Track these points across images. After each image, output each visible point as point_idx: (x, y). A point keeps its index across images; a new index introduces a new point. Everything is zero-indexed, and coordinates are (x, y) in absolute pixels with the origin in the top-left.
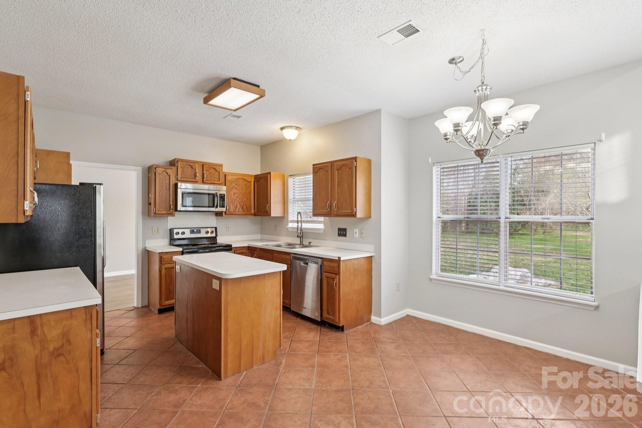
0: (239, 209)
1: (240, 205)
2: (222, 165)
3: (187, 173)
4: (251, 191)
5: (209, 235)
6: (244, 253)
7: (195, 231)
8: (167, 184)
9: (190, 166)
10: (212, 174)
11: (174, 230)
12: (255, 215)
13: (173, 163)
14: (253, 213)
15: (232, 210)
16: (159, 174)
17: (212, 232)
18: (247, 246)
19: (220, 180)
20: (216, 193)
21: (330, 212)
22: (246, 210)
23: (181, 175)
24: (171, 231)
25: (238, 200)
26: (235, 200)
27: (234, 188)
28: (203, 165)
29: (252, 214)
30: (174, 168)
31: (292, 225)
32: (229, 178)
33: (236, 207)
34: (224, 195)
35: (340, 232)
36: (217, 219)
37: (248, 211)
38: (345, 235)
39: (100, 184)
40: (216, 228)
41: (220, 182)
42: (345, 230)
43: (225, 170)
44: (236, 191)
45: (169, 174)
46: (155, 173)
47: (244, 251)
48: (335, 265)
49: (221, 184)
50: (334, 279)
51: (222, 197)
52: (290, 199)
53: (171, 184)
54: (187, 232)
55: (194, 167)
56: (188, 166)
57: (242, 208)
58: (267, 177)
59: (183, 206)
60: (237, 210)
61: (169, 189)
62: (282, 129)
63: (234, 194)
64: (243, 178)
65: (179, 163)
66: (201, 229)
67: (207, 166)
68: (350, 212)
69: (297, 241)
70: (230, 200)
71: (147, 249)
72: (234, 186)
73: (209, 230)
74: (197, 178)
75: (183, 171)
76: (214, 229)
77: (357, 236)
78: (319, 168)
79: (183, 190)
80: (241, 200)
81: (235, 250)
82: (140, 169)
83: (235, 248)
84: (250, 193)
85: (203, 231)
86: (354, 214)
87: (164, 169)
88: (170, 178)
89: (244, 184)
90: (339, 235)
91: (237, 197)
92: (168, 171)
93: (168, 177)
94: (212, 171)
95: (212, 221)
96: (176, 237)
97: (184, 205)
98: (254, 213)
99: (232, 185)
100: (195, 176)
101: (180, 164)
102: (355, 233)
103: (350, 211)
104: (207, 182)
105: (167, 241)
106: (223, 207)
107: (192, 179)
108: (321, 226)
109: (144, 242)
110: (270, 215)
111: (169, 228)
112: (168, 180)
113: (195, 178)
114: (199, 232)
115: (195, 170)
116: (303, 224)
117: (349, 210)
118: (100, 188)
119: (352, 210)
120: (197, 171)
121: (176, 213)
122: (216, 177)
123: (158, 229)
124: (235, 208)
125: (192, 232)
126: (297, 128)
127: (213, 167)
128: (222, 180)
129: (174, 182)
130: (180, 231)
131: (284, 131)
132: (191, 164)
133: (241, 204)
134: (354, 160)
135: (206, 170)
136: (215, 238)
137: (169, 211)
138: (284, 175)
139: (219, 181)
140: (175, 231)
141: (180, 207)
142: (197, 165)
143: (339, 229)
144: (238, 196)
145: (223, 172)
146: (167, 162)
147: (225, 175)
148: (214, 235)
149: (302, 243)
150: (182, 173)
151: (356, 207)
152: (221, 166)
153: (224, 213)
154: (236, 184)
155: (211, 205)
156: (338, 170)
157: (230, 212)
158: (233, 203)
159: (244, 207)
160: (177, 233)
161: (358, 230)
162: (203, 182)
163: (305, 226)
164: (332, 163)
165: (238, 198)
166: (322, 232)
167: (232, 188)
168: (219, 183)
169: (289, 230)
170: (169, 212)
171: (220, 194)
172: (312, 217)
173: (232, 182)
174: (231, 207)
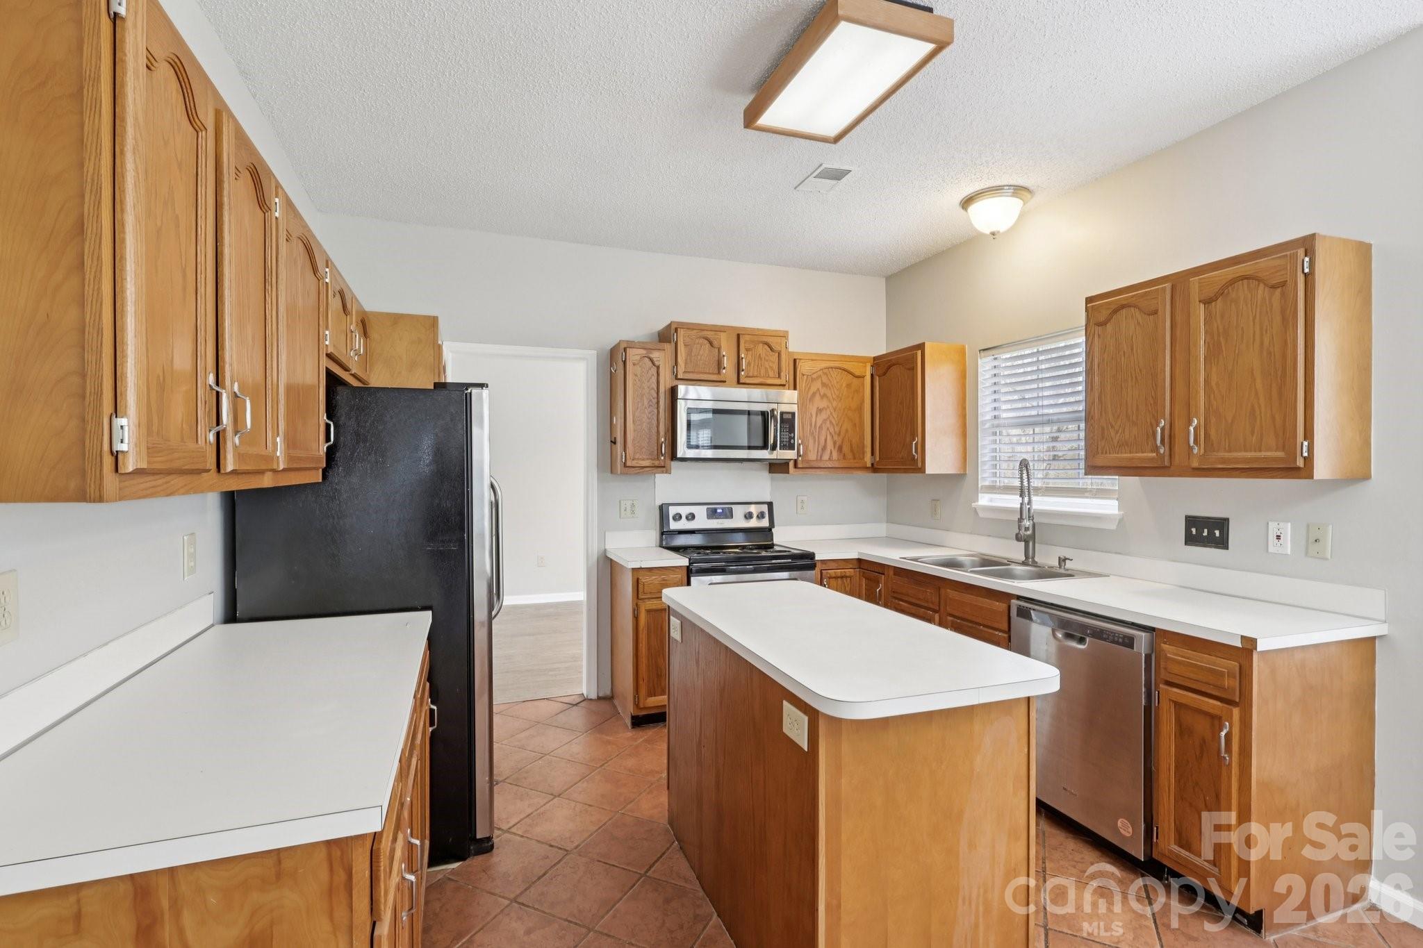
0: (831, 453)
1: (835, 443)
2: (787, 332)
3: (699, 357)
4: (863, 401)
5: (753, 523)
6: (846, 577)
7: (719, 511)
8: (653, 389)
9: (707, 339)
10: (761, 359)
11: (671, 508)
12: (874, 469)
13: (666, 336)
14: (869, 465)
15: (812, 456)
16: (634, 364)
17: (761, 516)
18: (857, 557)
19: (783, 374)
20: (772, 411)
21: (1167, 459)
22: (850, 456)
23: (686, 363)
24: (663, 510)
25: (828, 429)
26: (820, 427)
27: (818, 397)
28: (738, 336)
29: (865, 468)
30: (669, 347)
31: (991, 500)
32: (804, 368)
33: (824, 448)
34: (793, 414)
35: (1194, 530)
36: (772, 479)
37: (854, 458)
38: (1220, 543)
39: (482, 386)
40: (770, 505)
41: (783, 381)
42: (1225, 524)
43: (795, 345)
44: (823, 404)
45: (657, 363)
46: (625, 362)
47: (849, 572)
48: (1230, 663)
49: (784, 385)
50: (1218, 718)
51: (788, 422)
52: (982, 422)
53: (662, 390)
54: (701, 512)
55: (715, 343)
56: (701, 341)
57: (840, 449)
58: (914, 358)
59: (690, 447)
60: (826, 457)
61: (658, 403)
62: (967, 202)
63: (819, 411)
64: (842, 367)
65: (681, 332)
66: (733, 507)
67: (747, 338)
69: (1016, 551)
70: (808, 428)
71: (609, 555)
72: (818, 389)
73: (753, 509)
74: (724, 371)
75: (689, 354)
76: (765, 508)
77: (1287, 548)
78: (1114, 307)
79: (691, 404)
80: (837, 429)
81: (824, 567)
82: (592, 355)
83: (823, 562)
84: (860, 408)
85: (739, 511)
86: (1300, 463)
87: (643, 352)
88: (658, 374)
89: (844, 385)
90: (1193, 540)
91: (825, 421)
92: (655, 355)
93: (654, 370)
94: (762, 350)
95: (759, 486)
96: (674, 525)
97: (693, 443)
98: (872, 464)
99: (813, 389)
100: (719, 365)
101: (682, 337)
102: (1272, 538)
103: (1280, 454)
104: (748, 381)
105: (653, 535)
106: (791, 447)
107: (713, 374)
108: (1109, 507)
109: (603, 538)
110: (922, 470)
111: (659, 503)
112: (654, 379)
113: (719, 373)
114: (728, 514)
115: (719, 349)
116: (1034, 498)
117: (1269, 449)
118: (480, 397)
119: (1295, 451)
120: (724, 353)
121: (674, 464)
122: (771, 367)
123: (633, 505)
124: (820, 449)
125: (713, 514)
126: (1019, 191)
127: (765, 339)
128: (787, 375)
129: (669, 386)
130: (684, 511)
131: (974, 208)
132: (708, 335)
133: (836, 438)
134: (1301, 252)
135: (747, 350)
136: (767, 532)
137: (658, 459)
138: (962, 352)
139: (779, 377)
140: (673, 511)
141: (682, 451)
142: (723, 336)
143: (1194, 522)
144: (829, 418)
145: (789, 352)
146: (654, 331)
147: (795, 360)
148: (765, 523)
149: (1033, 558)
150: (686, 360)
151: (1309, 434)
152: (784, 335)
153: (791, 464)
154: (824, 385)
155: (760, 443)
156: (1207, 302)
157: (808, 461)
158: (814, 437)
159: (846, 449)
160: (678, 517)
161: (1289, 524)
162: (738, 382)
163: (1040, 503)
164: (1178, 282)
165: (828, 422)
166: (1113, 527)
167: (814, 394)
168: (778, 382)
169: (981, 515)
170: (657, 463)
171: (782, 414)
172: (1086, 476)
173: (813, 380)
174: (811, 447)
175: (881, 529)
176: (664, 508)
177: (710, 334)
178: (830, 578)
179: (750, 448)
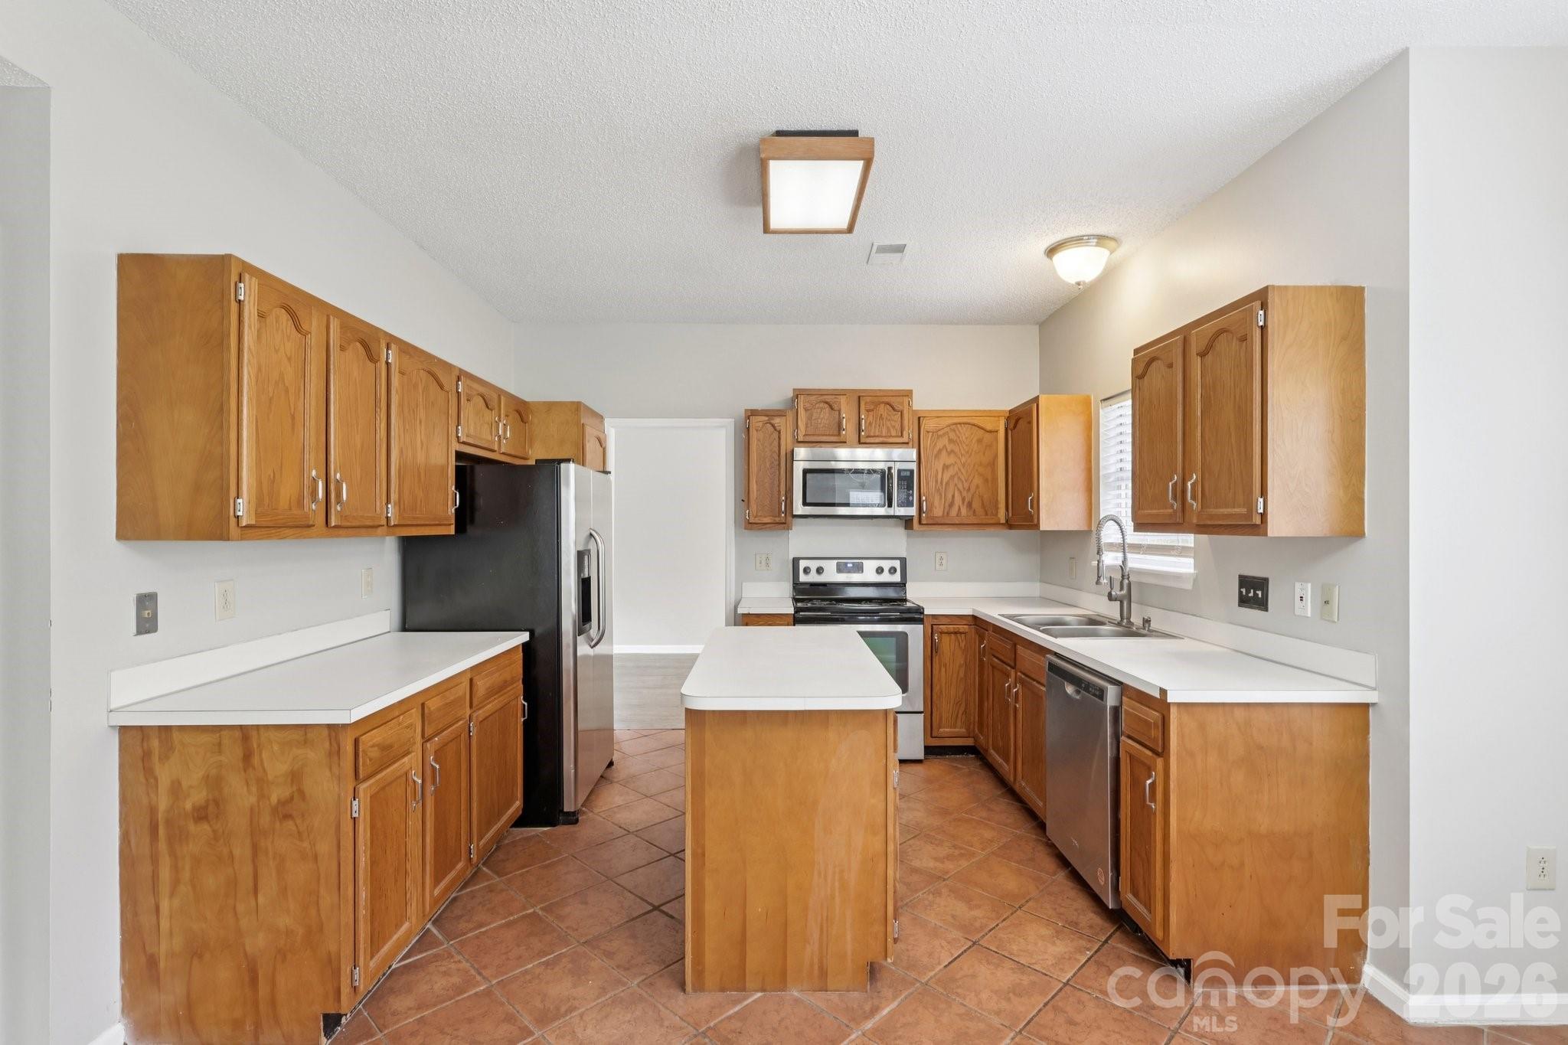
0: (959, 509)
1: (963, 500)
2: (911, 392)
3: (819, 420)
4: (996, 456)
5: (886, 577)
6: (961, 633)
7: (849, 565)
8: (775, 452)
9: (827, 403)
10: (883, 419)
11: (801, 561)
12: (1009, 525)
14: (1003, 521)
15: (938, 512)
16: (757, 430)
17: (893, 570)
18: (971, 614)
19: (905, 434)
20: (890, 469)
21: (1179, 514)
22: (980, 511)
23: (807, 427)
25: (956, 485)
26: (947, 484)
27: (944, 453)
28: (859, 398)
29: (998, 524)
30: (791, 416)
31: (1109, 559)
32: (927, 425)
33: (951, 505)
34: (912, 472)
35: (1244, 590)
36: (908, 536)
37: (986, 514)
38: (1262, 604)
39: (570, 461)
40: (903, 561)
41: (905, 439)
42: (1262, 584)
43: (919, 403)
44: (950, 460)
45: (778, 428)
46: (749, 430)
47: (963, 628)
48: (1153, 716)
49: (908, 443)
50: (1149, 770)
51: (906, 479)
52: (1104, 476)
53: (783, 453)
54: (830, 567)
55: (835, 407)
56: (822, 405)
57: (970, 505)
58: (1030, 413)
59: (805, 503)
60: (954, 512)
61: (779, 464)
62: (1051, 251)
63: (946, 467)
64: (967, 423)
65: (804, 399)
66: (864, 561)
67: (868, 399)
68: (1240, 516)
70: (932, 484)
72: (945, 446)
73: (886, 565)
74: (844, 432)
75: (810, 418)
76: (897, 564)
77: (1308, 609)
78: (1147, 359)
79: (808, 465)
80: (966, 485)
81: (936, 622)
82: (729, 423)
83: (934, 616)
84: (993, 464)
85: (870, 566)
86: (1257, 520)
87: (767, 418)
88: (779, 438)
89: (975, 439)
90: (1244, 601)
91: (952, 477)
92: (777, 421)
93: (776, 435)
94: (883, 410)
95: (897, 542)
96: (803, 578)
97: (808, 501)
98: (1007, 521)
99: (939, 445)
100: (840, 427)
101: (803, 405)
102: (1297, 599)
103: (1244, 511)
104: (868, 441)
105: (786, 588)
106: (910, 504)
107: (834, 435)
108: (1185, 566)
109: (739, 586)
110: (1037, 526)
111: (791, 558)
112: (776, 443)
113: (839, 434)
114: (859, 568)
115: (839, 411)
117: (1239, 507)
118: (568, 471)
119: (1250, 506)
120: (844, 416)
121: (794, 521)
122: (894, 427)
123: (767, 559)
124: (947, 505)
125: (841, 568)
126: (1101, 239)
127: (886, 399)
128: (910, 433)
129: (789, 450)
130: (813, 565)
132: (828, 399)
133: (965, 494)
134: (1257, 304)
135: (868, 411)
136: (902, 585)
137: (779, 516)
138: (1087, 402)
139: (902, 436)
140: (803, 564)
141: (799, 508)
142: (843, 399)
143: (1245, 582)
144: (957, 473)
145: (913, 411)
147: (919, 418)
148: (897, 578)
149: (1129, 618)
150: (807, 424)
151: (1264, 493)
152: (908, 394)
153: (916, 521)
154: (951, 441)
155: (878, 501)
156: (1203, 355)
157: (933, 518)
158: (941, 495)
159: (976, 505)
160: (807, 571)
161: (1309, 585)
162: (860, 442)
164: (1184, 333)
165: (956, 479)
166: (1189, 586)
167: (940, 451)
168: (901, 440)
170: (777, 520)
171: (899, 471)
172: (1136, 533)
173: (939, 437)
174: (936, 502)
175: (1035, 589)
176: (796, 561)
177: (828, 398)
178: (942, 633)
179: (866, 505)
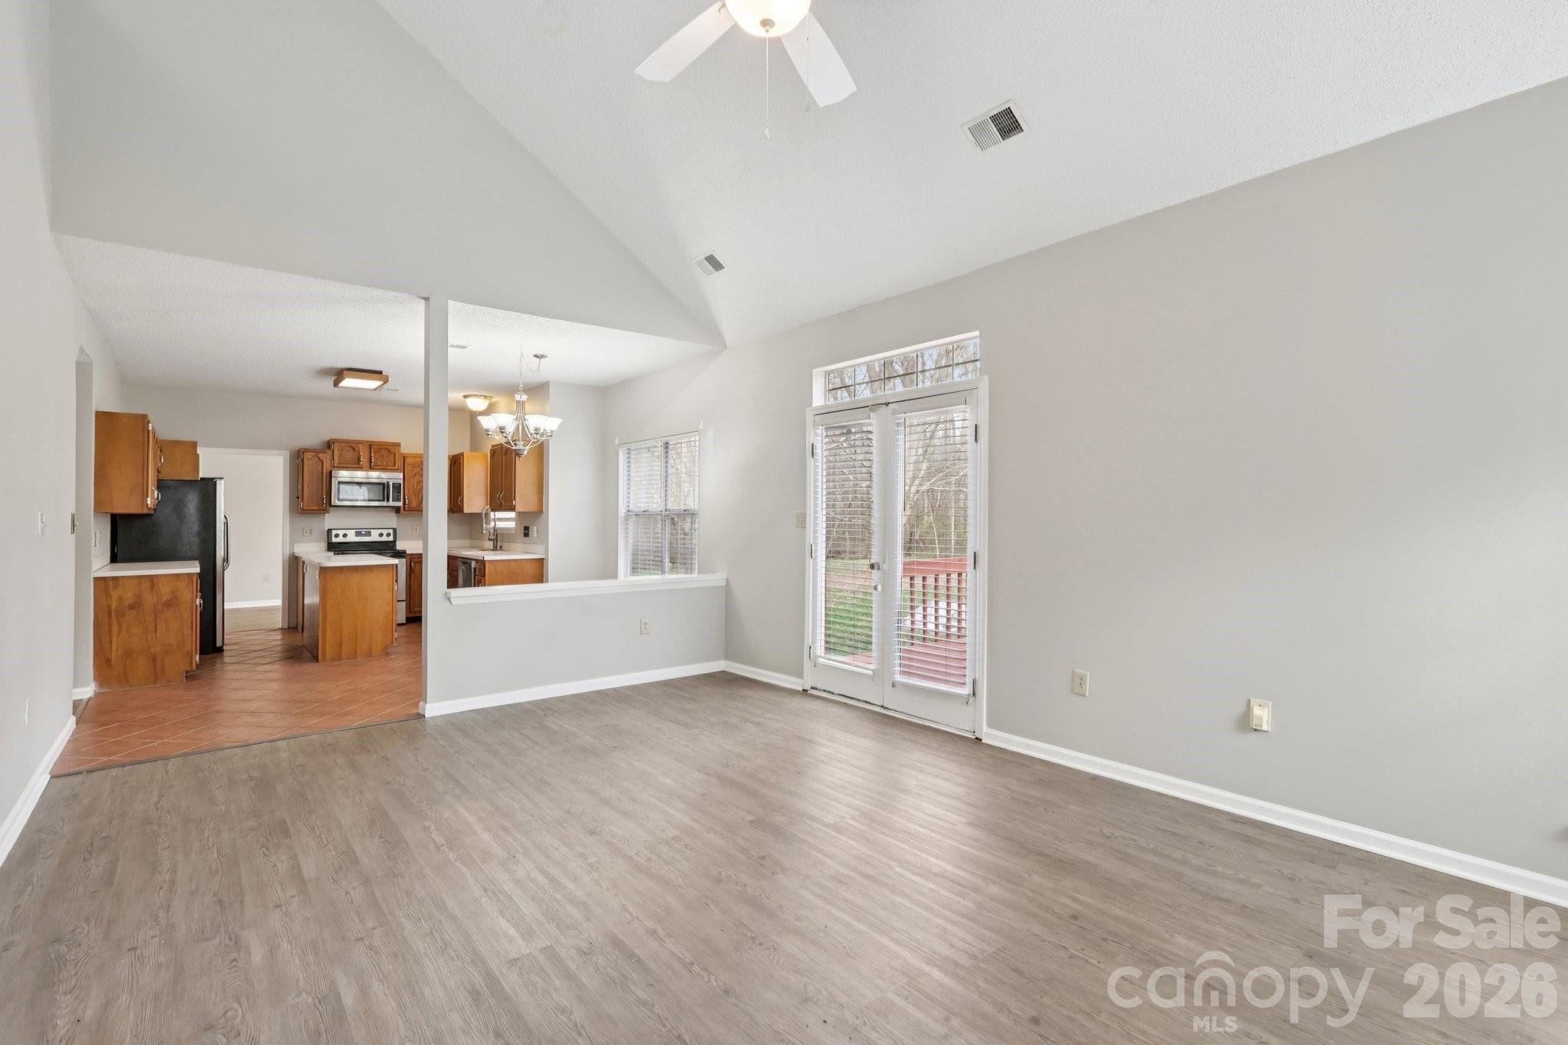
3: (347, 456)
5: (384, 538)
7: (363, 533)
8: (318, 472)
9: (351, 447)
10: (384, 457)
11: (333, 531)
12: (451, 511)
13: (329, 445)
14: (448, 509)
15: (414, 505)
16: (308, 459)
17: (389, 535)
19: (397, 465)
20: (388, 483)
24: (328, 534)
26: (420, 491)
27: (418, 476)
28: (370, 445)
30: (329, 452)
32: (408, 461)
33: (421, 500)
34: (400, 484)
35: (525, 531)
36: (395, 517)
38: (528, 536)
39: (221, 478)
40: (395, 530)
41: (396, 467)
42: (527, 528)
43: (405, 449)
45: (321, 459)
46: (303, 459)
48: (482, 566)
49: (398, 470)
51: (397, 487)
53: (324, 472)
54: (351, 535)
55: (356, 449)
56: (348, 447)
58: (460, 458)
59: (340, 500)
61: (322, 479)
62: (465, 397)
63: (419, 483)
65: (336, 444)
66: (372, 531)
67: (376, 446)
70: (411, 491)
71: (296, 555)
72: (418, 472)
73: (385, 532)
74: (362, 463)
75: (341, 455)
76: (391, 531)
78: (494, 453)
79: (340, 479)
81: (412, 557)
82: (287, 454)
83: (411, 555)
85: (375, 533)
86: (514, 507)
87: (314, 453)
88: (322, 464)
90: (524, 536)
92: (321, 455)
93: (320, 462)
94: (383, 452)
95: (391, 520)
96: (334, 540)
98: (450, 509)
100: (359, 460)
101: (336, 447)
102: (536, 533)
104: (375, 468)
105: (324, 545)
106: (399, 501)
107: (355, 464)
109: (292, 546)
110: (462, 512)
111: (326, 529)
112: (320, 467)
113: (359, 463)
114: (369, 534)
115: (359, 452)
116: (497, 523)
118: (219, 483)
120: (361, 454)
121: (331, 509)
122: (390, 461)
123: (311, 530)
124: (419, 502)
125: (358, 534)
126: (485, 397)
127: (386, 447)
128: (399, 463)
129: (329, 470)
130: (341, 533)
131: (467, 400)
132: (352, 445)
135: (375, 452)
136: (392, 543)
137: (323, 506)
139: (395, 465)
140: (334, 532)
141: (335, 502)
142: (361, 446)
145: (400, 454)
146: (324, 443)
147: (404, 458)
148: (391, 538)
149: (496, 548)
150: (339, 458)
151: (515, 499)
152: (398, 445)
153: (402, 509)
155: (381, 498)
156: (503, 454)
157: (412, 508)
158: (416, 496)
160: (337, 536)
161: (536, 527)
162: (371, 468)
163: (499, 524)
164: (501, 446)
166: (513, 532)
167: (415, 474)
168: (394, 468)
170: (322, 508)
171: (393, 484)
173: (415, 467)
174: (414, 500)
175: (467, 542)
176: (329, 531)
177: (353, 445)
178: (416, 562)
179: (369, 500)
